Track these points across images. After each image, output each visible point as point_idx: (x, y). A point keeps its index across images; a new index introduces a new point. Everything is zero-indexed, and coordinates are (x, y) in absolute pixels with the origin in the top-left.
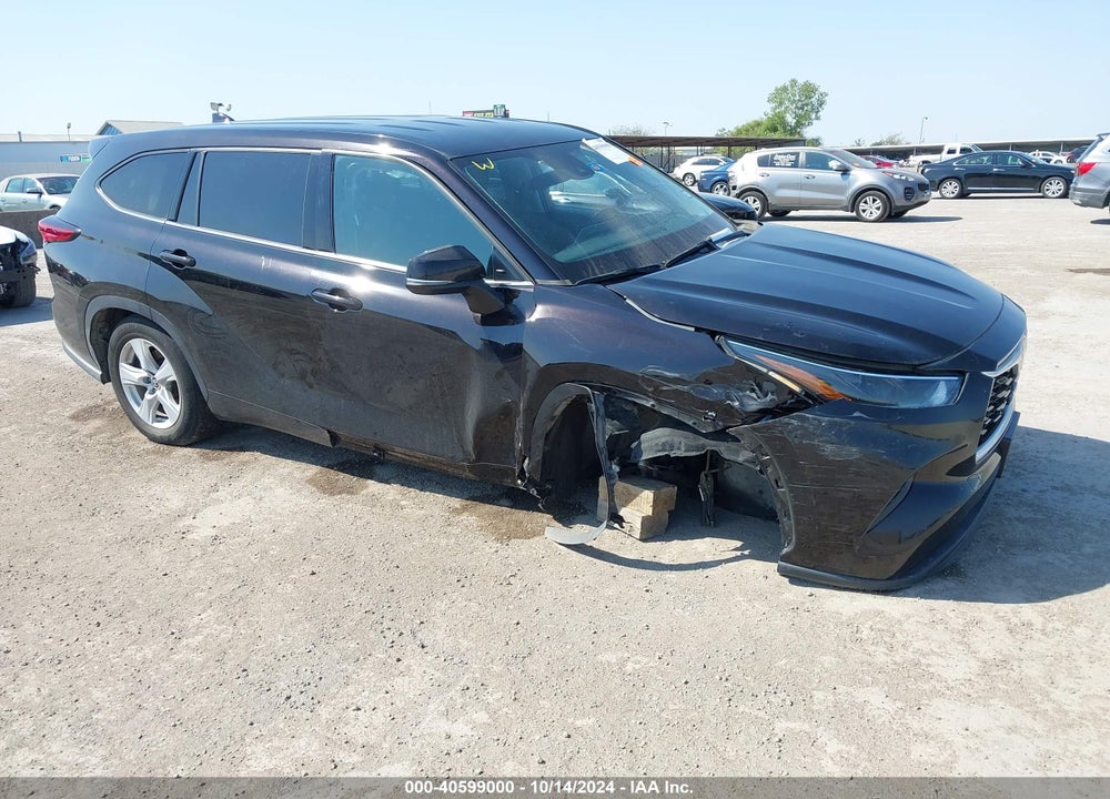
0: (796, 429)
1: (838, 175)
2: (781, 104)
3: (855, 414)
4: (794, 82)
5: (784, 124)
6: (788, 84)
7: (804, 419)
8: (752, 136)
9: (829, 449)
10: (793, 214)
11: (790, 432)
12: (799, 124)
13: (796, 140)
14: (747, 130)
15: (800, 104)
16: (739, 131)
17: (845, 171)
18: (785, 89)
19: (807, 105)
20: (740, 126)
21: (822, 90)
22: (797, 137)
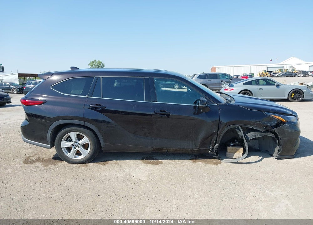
2: (92, 66)
4: (95, 61)
18: (93, 62)
19: (100, 66)
21: (103, 63)
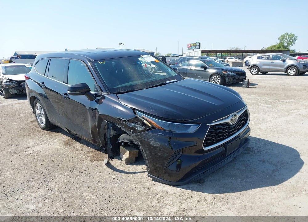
0: (144, 136)
1: (282, 62)
2: (282, 40)
3: (159, 133)
4: (287, 33)
5: (283, 46)
6: (285, 34)
7: (146, 134)
8: (273, 50)
9: (152, 142)
10: (268, 73)
11: (143, 137)
12: (288, 46)
13: (287, 51)
14: (271, 48)
15: (288, 40)
16: (268, 48)
17: (284, 61)
19: (291, 40)
20: (269, 46)
22: (287, 50)
